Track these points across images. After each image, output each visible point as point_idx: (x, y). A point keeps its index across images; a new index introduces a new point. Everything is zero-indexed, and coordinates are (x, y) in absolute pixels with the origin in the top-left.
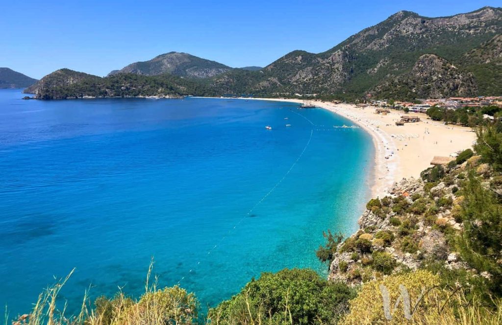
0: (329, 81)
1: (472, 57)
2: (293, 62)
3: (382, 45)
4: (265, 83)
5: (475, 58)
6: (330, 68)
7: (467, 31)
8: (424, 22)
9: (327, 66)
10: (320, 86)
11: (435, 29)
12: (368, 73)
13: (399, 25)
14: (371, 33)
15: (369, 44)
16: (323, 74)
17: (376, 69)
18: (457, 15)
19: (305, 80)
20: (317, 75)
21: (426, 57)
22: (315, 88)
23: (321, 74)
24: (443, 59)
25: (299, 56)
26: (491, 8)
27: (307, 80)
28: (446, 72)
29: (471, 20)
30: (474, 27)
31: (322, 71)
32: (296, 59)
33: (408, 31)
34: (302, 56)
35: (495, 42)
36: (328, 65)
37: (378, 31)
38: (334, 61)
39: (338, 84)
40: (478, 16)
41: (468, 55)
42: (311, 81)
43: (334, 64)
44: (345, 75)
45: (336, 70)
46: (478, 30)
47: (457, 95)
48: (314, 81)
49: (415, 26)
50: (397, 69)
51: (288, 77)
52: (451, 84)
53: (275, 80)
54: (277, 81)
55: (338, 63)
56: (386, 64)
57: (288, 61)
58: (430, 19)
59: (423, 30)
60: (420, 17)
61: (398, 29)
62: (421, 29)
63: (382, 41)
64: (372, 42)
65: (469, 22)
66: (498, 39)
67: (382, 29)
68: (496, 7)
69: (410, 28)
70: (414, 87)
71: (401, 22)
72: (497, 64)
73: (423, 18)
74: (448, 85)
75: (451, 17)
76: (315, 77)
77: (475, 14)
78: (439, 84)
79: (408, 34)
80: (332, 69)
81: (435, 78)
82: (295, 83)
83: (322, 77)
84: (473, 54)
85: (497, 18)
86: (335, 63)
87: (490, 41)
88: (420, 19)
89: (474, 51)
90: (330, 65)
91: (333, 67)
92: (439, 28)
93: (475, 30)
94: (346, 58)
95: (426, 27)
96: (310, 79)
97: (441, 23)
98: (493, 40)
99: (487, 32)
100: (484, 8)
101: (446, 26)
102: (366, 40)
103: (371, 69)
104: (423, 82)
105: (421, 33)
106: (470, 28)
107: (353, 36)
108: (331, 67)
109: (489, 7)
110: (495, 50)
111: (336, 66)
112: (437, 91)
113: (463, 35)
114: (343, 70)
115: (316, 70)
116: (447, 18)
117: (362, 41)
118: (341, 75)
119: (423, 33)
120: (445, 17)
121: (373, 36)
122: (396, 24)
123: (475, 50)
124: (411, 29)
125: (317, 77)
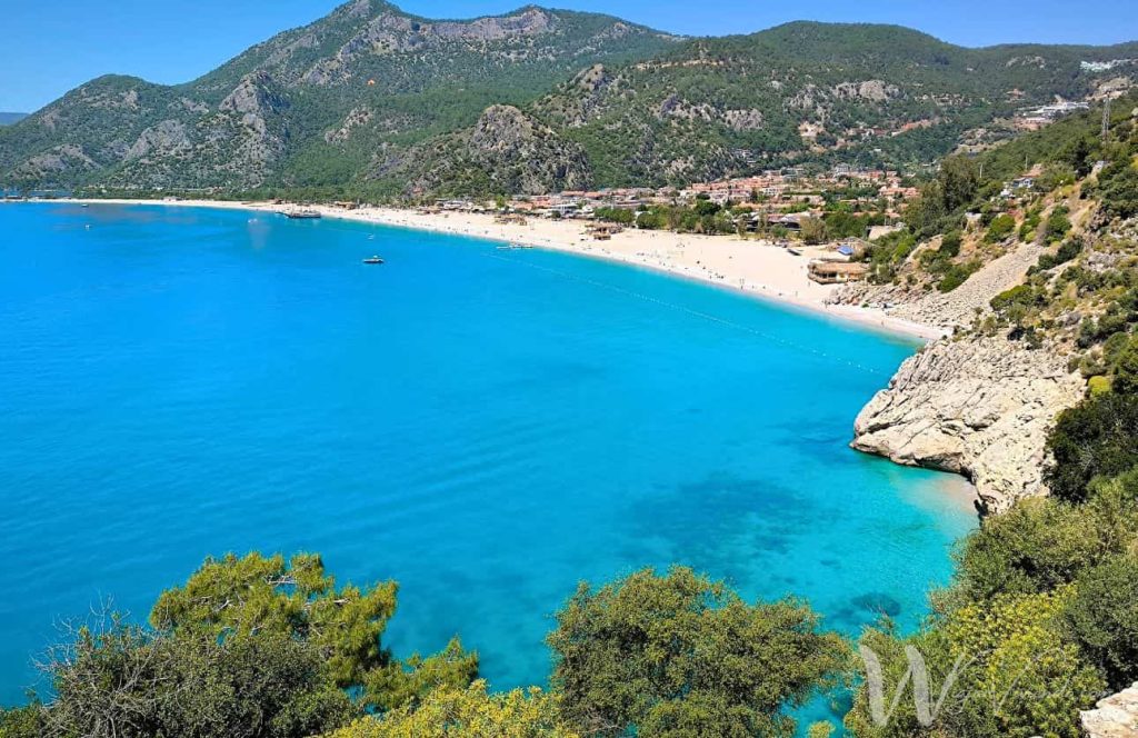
0: (239, 156)
1: (547, 111)
2: (116, 104)
3: (335, 74)
4: (50, 161)
5: (553, 113)
6: (232, 124)
7: (504, 54)
8: (417, 27)
9: (224, 120)
10: (218, 168)
11: (442, 44)
12: (326, 138)
13: (367, 30)
14: (305, 42)
15: (306, 70)
16: (218, 140)
17: (344, 130)
18: (479, 18)
19: (173, 153)
20: (201, 140)
21: (497, 110)
22: (206, 173)
23: (213, 140)
24: (532, 117)
25: (126, 90)
26: (542, 10)
27: (178, 154)
28: (541, 141)
29: (508, 31)
30: (516, 47)
31: (215, 132)
32: (122, 98)
33: (388, 46)
34: (138, 90)
35: (583, 82)
36: (226, 117)
37: (319, 38)
38: (240, 109)
39: (263, 164)
40: (519, 24)
41: (540, 108)
43: (241, 115)
44: (275, 143)
45: (250, 131)
46: (523, 53)
47: (566, 186)
48: (198, 155)
49: (400, 35)
50: (396, 132)
51: (112, 145)
52: (554, 166)
53: (76, 152)
54: (80, 155)
55: (250, 112)
56: (366, 119)
57: (99, 103)
58: (428, 22)
59: (419, 45)
60: (406, 15)
61: (365, 40)
62: (413, 44)
63: (335, 65)
64: (312, 66)
65: (503, 36)
66: (586, 78)
67: (328, 35)
68: (548, 7)
69: (391, 40)
70: (493, 171)
71: (370, 23)
72: (607, 127)
73: (413, 18)
74: (550, 167)
75: (470, 21)
76: (199, 147)
77: (512, 19)
78: (534, 166)
79: (387, 51)
80: (237, 127)
81: (525, 154)
82: (146, 161)
83: (217, 147)
84: (549, 106)
85: (552, 31)
86: (243, 113)
87: (573, 82)
88: (408, 21)
89: (549, 100)
90: (231, 116)
91: (239, 123)
92: (449, 44)
93: (519, 54)
94: (267, 102)
95: (423, 39)
96: (186, 151)
97: (451, 33)
98: (578, 80)
99: (539, 58)
100: (528, 8)
101: (462, 40)
102: (297, 60)
103: (333, 131)
104: (506, 161)
105: (415, 52)
106: (508, 49)
108: (235, 121)
109: (536, 7)
110: (585, 100)
111: (247, 120)
112: (534, 179)
113: (497, 63)
114: (269, 130)
115: (199, 130)
116: (462, 22)
117: (287, 62)
118: (266, 141)
119: (419, 52)
120: (457, 21)
121: (311, 50)
122: (360, 27)
123: (550, 97)
124: (393, 44)
125: (204, 146)
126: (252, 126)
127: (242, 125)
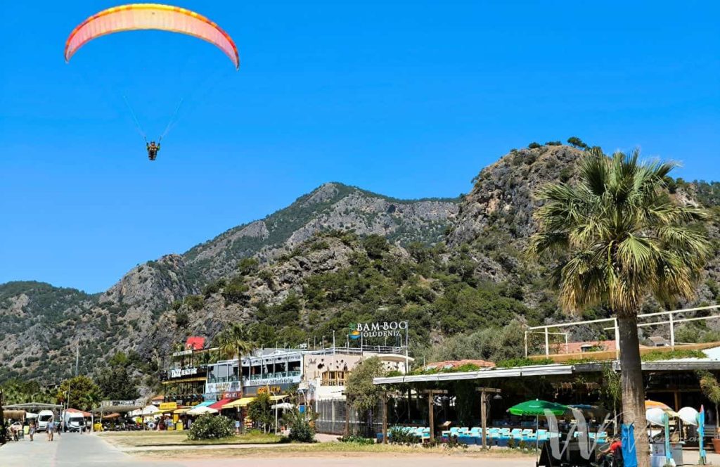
6: (109, 320)
8: (392, 209)
9: (99, 315)
11: (422, 227)
13: (328, 214)
14: (250, 233)
16: (81, 343)
19: (11, 364)
20: (58, 344)
23: (74, 344)
25: (18, 295)
27: (18, 365)
31: (80, 332)
32: (10, 304)
33: (353, 231)
34: (30, 295)
36: (105, 312)
37: (268, 229)
38: (125, 301)
42: (35, 365)
43: (124, 309)
45: (130, 329)
48: (44, 365)
49: (369, 219)
55: (138, 303)
58: (406, 202)
59: (393, 228)
60: (379, 196)
61: (325, 225)
62: (386, 227)
67: (281, 224)
69: (358, 224)
73: (388, 199)
76: (51, 354)
80: (114, 324)
86: (128, 306)
88: (381, 201)
91: (119, 319)
92: (431, 226)
94: (167, 289)
95: (398, 221)
96: (30, 361)
97: (434, 212)
101: (448, 222)
107: (200, 245)
108: (113, 318)
111: (132, 314)
115: (59, 330)
117: (224, 254)
119: (393, 236)
120: (443, 200)
121: (256, 239)
122: (320, 212)
125: (58, 352)
126: (135, 324)
127: (121, 323)
